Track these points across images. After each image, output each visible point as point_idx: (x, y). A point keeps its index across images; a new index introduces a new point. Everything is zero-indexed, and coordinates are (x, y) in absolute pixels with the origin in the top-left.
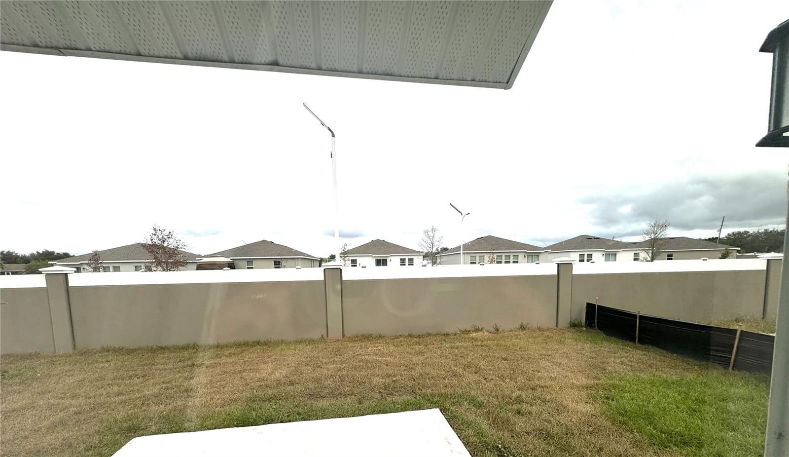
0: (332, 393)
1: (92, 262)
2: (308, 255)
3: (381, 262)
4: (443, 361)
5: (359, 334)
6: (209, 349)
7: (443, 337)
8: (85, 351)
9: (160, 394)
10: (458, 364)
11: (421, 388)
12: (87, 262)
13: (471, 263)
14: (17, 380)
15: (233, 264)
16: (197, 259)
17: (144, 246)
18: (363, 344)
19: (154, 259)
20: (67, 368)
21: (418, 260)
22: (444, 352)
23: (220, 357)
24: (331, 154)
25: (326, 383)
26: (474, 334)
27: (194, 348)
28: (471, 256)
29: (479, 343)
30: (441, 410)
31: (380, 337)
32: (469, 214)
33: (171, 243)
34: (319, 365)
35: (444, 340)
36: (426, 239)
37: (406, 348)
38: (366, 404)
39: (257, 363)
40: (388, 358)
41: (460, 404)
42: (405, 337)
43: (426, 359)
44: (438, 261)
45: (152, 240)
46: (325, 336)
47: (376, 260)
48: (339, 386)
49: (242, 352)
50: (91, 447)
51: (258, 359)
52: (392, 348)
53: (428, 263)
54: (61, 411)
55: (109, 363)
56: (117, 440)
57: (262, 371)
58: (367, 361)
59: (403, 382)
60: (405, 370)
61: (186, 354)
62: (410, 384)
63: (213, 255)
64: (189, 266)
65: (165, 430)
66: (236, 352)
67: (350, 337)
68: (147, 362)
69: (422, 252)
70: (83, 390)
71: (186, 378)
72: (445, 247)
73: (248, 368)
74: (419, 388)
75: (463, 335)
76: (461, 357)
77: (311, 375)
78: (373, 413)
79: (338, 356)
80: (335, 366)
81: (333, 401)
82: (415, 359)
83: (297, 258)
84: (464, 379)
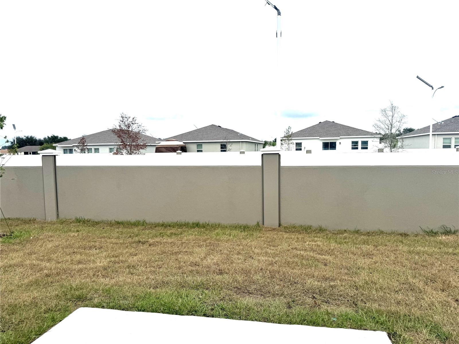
0: (260, 290)
1: (80, 145)
2: (253, 139)
3: (330, 146)
4: (398, 269)
5: (297, 225)
6: (155, 227)
7: (400, 238)
8: (64, 220)
9: (108, 267)
10: (417, 275)
11: (364, 300)
12: (77, 145)
13: (444, 147)
14: (18, 241)
15: (185, 147)
16: (156, 142)
17: (114, 131)
18: (300, 236)
19: (121, 142)
20: (50, 234)
21: (374, 143)
22: (399, 256)
23: (163, 236)
24: (277, 33)
25: (255, 278)
26: (444, 237)
27: (143, 225)
28: (444, 139)
29: (451, 250)
30: (389, 335)
31: (321, 230)
32: (442, 87)
33: (134, 128)
34: (251, 255)
35: (402, 242)
36: (383, 119)
37: (350, 246)
38: (296, 310)
39: (193, 246)
40: (327, 257)
41: (416, 332)
42: (350, 232)
43: (375, 263)
44: (399, 144)
45: (120, 126)
46: (261, 223)
47: (323, 143)
48: (268, 283)
49: (181, 233)
50: (49, 310)
51: (194, 242)
52: (333, 245)
53: (386, 147)
54: (38, 272)
55: (78, 233)
56: (68, 306)
57: (195, 255)
58: (303, 257)
59: (342, 288)
60: (346, 274)
61: (136, 230)
62: (352, 292)
63: (170, 139)
64: (148, 149)
65: (105, 304)
66: (177, 232)
67: (286, 227)
68: (105, 235)
69: (380, 134)
70: (56, 255)
71: (131, 254)
72: (409, 127)
73: (184, 250)
74: (362, 300)
75: (427, 237)
76: (423, 266)
77: (241, 265)
78: (302, 322)
79: (272, 248)
80: (266, 258)
81: (260, 300)
82: (362, 262)
83: (242, 142)
84: (425, 297)
